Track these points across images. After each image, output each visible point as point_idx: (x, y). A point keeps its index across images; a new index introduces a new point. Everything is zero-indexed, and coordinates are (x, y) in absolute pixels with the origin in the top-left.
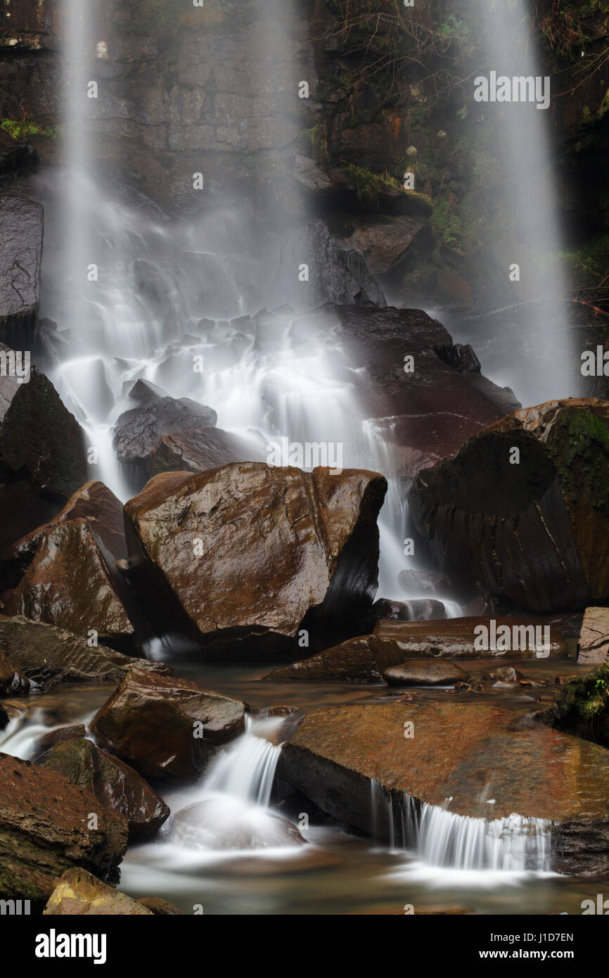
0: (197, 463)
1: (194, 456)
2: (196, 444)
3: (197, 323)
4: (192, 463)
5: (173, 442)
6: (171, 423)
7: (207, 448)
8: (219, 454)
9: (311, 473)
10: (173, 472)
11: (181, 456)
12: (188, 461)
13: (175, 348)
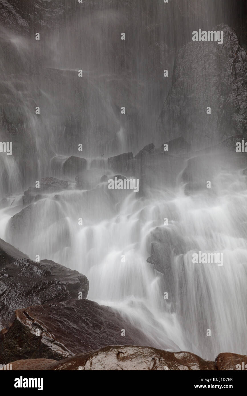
0: (62, 347)
1: (57, 338)
2: (60, 322)
3: (64, 162)
4: (54, 348)
5: (30, 319)
6: (28, 294)
7: (75, 326)
8: (91, 334)
9: (214, 363)
10: (28, 361)
11: (40, 337)
12: (50, 344)
13: (35, 194)
